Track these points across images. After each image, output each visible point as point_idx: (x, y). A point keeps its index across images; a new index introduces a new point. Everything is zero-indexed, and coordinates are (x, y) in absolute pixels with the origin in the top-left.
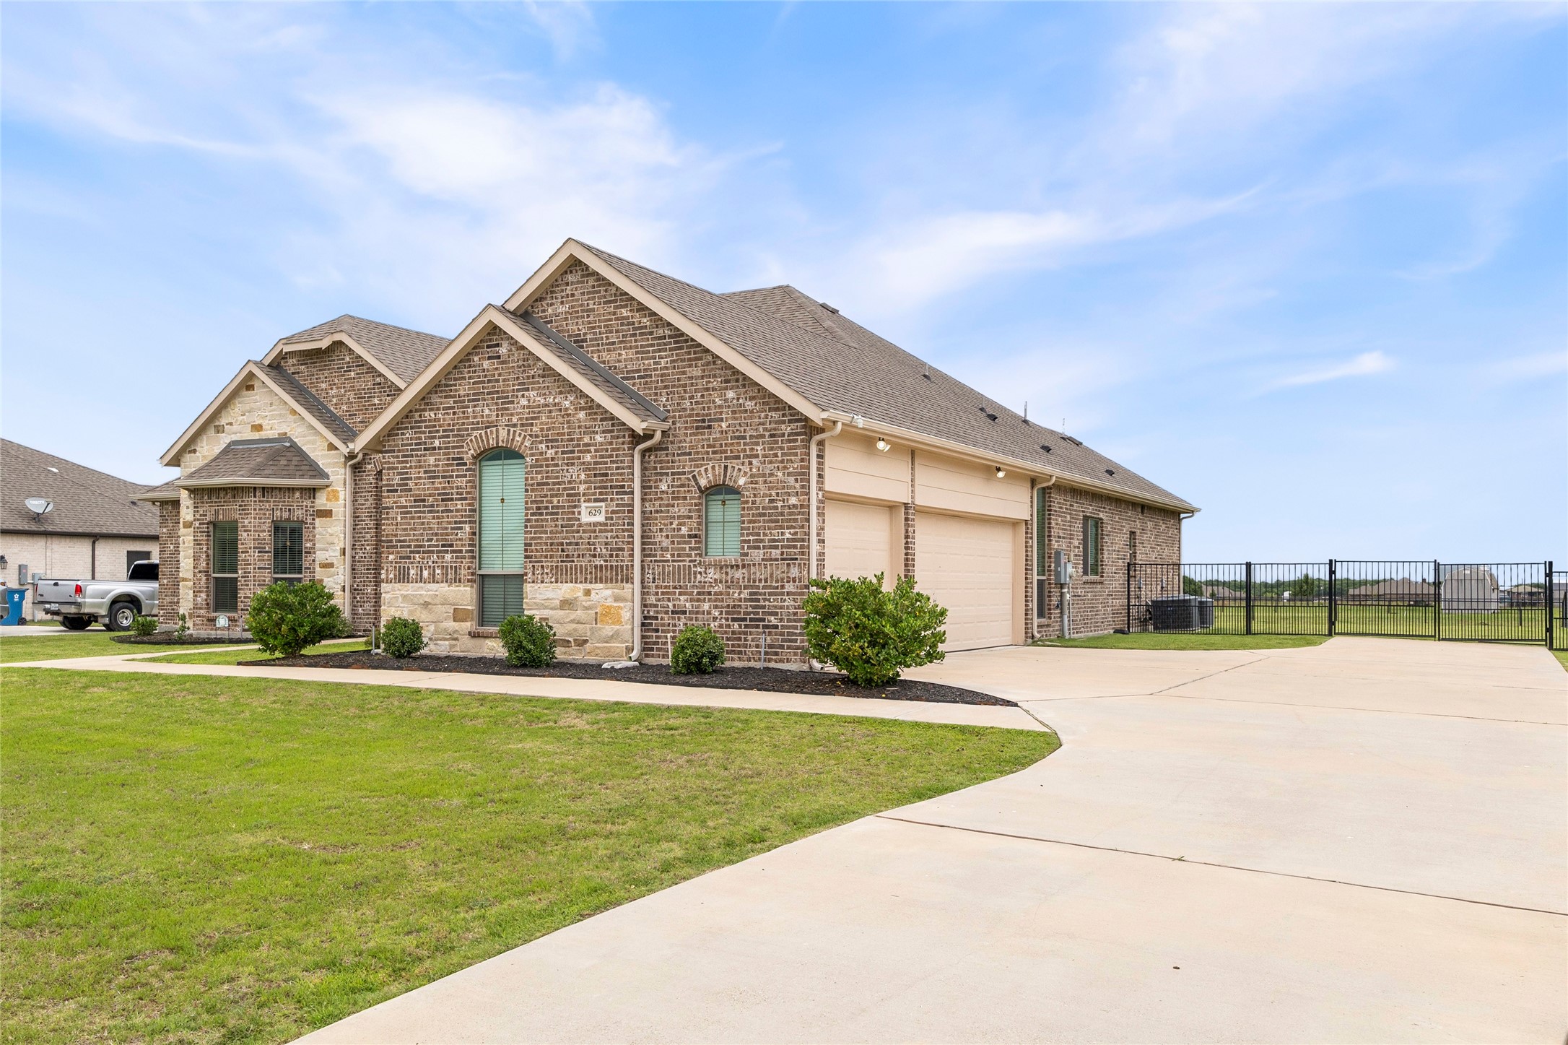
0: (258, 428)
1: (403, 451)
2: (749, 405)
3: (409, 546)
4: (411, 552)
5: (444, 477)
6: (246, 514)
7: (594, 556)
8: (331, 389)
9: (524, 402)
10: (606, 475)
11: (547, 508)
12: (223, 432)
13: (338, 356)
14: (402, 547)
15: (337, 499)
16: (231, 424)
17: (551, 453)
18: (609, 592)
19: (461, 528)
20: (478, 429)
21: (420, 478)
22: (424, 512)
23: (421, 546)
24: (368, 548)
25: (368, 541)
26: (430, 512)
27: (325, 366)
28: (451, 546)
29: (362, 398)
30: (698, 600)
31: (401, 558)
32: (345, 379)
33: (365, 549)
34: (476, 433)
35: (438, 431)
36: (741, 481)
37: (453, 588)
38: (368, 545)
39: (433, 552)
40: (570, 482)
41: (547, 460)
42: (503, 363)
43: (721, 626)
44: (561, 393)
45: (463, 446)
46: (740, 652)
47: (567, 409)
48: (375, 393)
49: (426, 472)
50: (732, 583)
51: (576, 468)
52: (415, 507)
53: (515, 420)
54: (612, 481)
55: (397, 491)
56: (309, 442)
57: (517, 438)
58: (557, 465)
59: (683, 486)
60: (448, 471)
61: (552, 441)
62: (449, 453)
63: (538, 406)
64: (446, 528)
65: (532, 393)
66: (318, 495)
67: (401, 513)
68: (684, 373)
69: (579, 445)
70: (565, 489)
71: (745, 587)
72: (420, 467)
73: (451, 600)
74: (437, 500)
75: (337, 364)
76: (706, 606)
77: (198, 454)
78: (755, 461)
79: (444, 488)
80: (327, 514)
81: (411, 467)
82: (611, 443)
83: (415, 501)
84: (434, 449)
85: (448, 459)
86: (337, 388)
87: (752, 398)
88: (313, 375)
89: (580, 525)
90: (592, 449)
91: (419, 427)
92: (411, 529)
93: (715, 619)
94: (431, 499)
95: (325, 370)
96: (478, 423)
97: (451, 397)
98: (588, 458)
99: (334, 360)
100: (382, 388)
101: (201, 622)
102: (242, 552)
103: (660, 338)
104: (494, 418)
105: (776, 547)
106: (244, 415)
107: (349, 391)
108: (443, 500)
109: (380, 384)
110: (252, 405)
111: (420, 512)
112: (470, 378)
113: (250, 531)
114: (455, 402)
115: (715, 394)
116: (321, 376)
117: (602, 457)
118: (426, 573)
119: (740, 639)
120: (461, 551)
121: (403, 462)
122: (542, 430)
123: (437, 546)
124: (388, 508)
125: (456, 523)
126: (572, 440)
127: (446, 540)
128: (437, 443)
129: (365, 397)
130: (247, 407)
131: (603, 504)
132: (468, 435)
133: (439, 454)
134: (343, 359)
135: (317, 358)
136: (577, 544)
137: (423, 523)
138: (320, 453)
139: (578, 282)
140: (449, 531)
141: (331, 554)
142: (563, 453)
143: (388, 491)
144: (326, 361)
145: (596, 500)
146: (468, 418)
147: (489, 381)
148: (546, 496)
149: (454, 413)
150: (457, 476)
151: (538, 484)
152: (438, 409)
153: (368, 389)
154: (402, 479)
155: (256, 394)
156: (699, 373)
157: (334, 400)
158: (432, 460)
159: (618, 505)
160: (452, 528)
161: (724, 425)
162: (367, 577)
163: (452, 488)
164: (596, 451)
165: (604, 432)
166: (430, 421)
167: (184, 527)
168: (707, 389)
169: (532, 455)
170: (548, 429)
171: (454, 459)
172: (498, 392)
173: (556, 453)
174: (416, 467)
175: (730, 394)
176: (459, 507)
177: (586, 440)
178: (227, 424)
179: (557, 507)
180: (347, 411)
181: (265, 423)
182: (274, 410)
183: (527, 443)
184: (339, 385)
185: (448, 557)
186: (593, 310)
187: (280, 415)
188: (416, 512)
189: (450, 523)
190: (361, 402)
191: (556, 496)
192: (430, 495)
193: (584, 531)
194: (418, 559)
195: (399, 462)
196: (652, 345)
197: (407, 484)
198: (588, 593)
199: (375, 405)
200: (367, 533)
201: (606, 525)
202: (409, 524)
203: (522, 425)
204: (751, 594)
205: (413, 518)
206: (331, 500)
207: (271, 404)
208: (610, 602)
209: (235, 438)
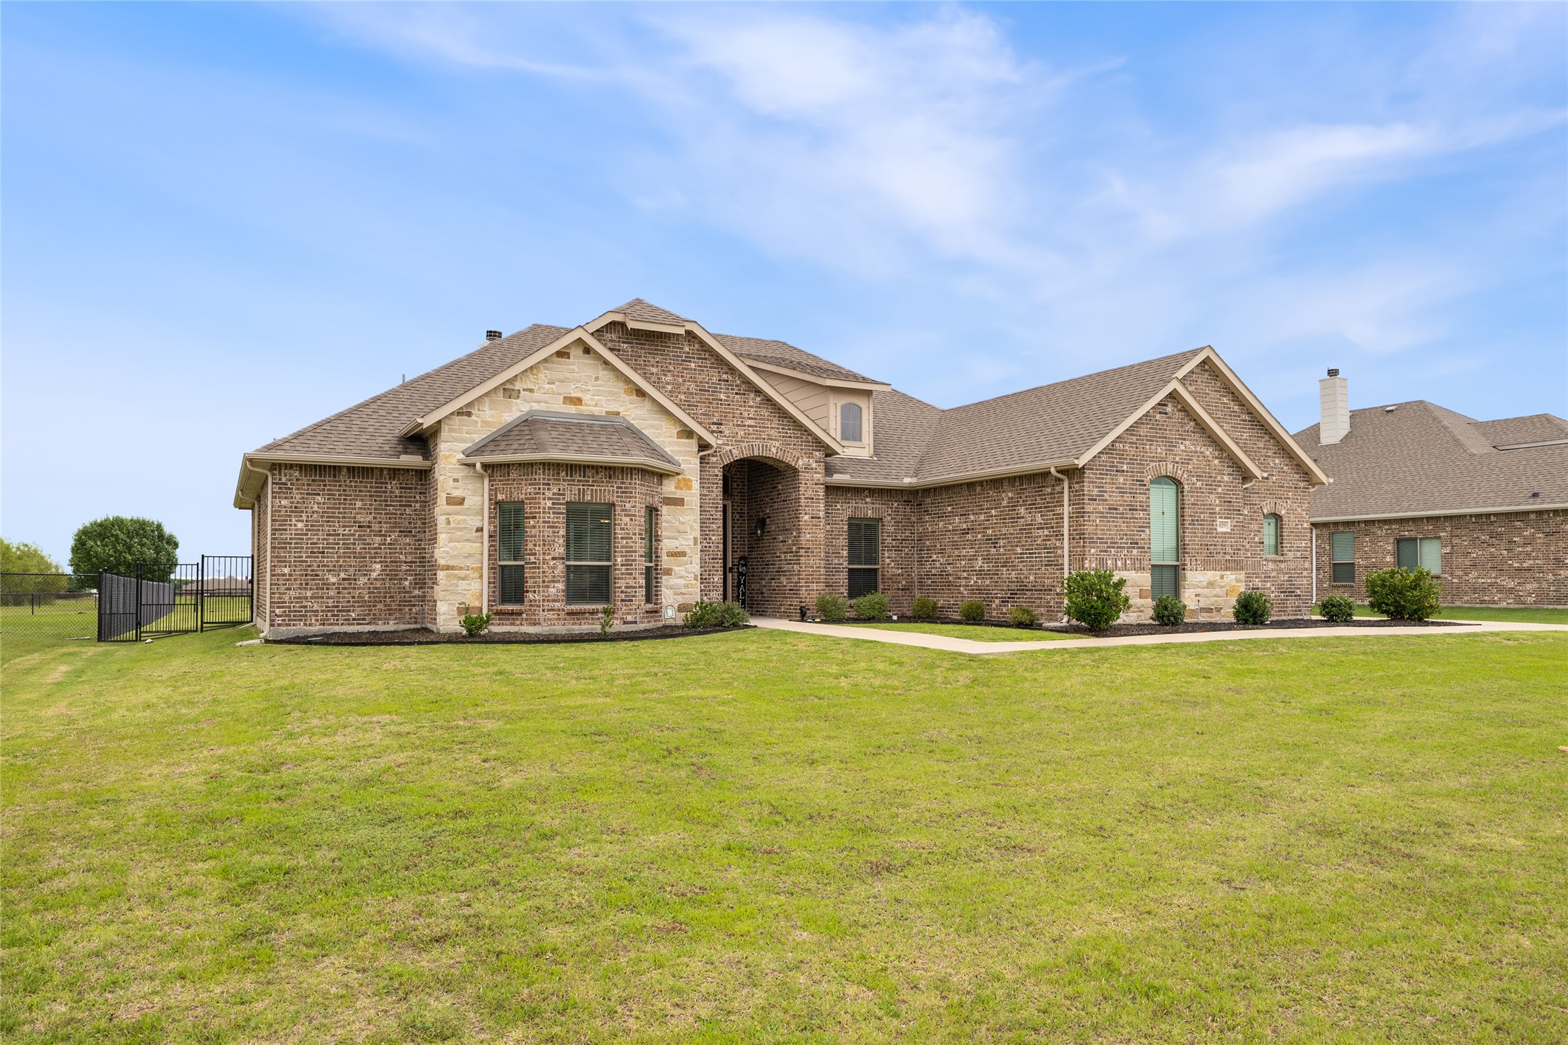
0: (578, 401)
1: (1099, 470)
2: (1286, 468)
3: (1106, 543)
4: (1108, 547)
5: (1130, 493)
6: (626, 497)
7: (1225, 553)
8: (665, 375)
9: (1182, 447)
10: (1230, 502)
11: (1197, 521)
12: (518, 397)
13: (674, 344)
14: (1100, 543)
15: (689, 488)
16: (531, 390)
17: (1199, 484)
18: (1234, 577)
19: (1143, 531)
20: (1153, 461)
21: (1113, 492)
22: (1117, 518)
23: (1115, 543)
24: (713, 538)
25: (713, 531)
26: (1122, 518)
27: (656, 350)
28: (1137, 543)
29: (705, 391)
30: (1265, 581)
31: (1100, 551)
32: (683, 369)
33: (710, 539)
34: (1152, 464)
35: (1126, 459)
36: (1283, 512)
37: (1139, 574)
38: (714, 535)
39: (1124, 548)
40: (1210, 505)
41: (1197, 488)
42: (1169, 418)
43: (1276, 596)
44: (1204, 445)
45: (1143, 473)
46: (1284, 611)
47: (1208, 457)
48: (720, 388)
49: (1117, 488)
50: (1280, 571)
51: (1214, 496)
52: (1110, 513)
53: (1177, 459)
54: (1233, 506)
55: (1096, 500)
56: (652, 426)
57: (1179, 472)
58: (1202, 493)
59: (1255, 512)
60: (1133, 489)
61: (1199, 476)
62: (1133, 476)
63: (1191, 452)
64: (1133, 531)
65: (1188, 443)
66: (665, 482)
67: (1100, 517)
68: (1255, 444)
69: (1215, 481)
70: (1208, 509)
71: (1286, 573)
72: (1113, 484)
73: (1139, 583)
74: (1126, 509)
75: (672, 352)
76: (1268, 585)
77: (474, 417)
78: (1288, 501)
79: (1131, 501)
80: (679, 502)
81: (1106, 483)
82: (1232, 482)
83: (1110, 509)
84: (1123, 471)
85: (1133, 480)
86: (673, 376)
87: (1287, 465)
88: (640, 357)
89: (1217, 533)
90: (1222, 484)
91: (1112, 454)
92: (1108, 530)
93: (1273, 592)
94: (1121, 508)
95: (657, 354)
96: (1154, 457)
97: (1133, 435)
98: (1220, 490)
99: (669, 347)
100: (729, 385)
101: (556, 617)
102: (622, 538)
103: (1243, 421)
104: (1164, 455)
105: (1299, 551)
106: (554, 383)
107: (689, 381)
108: (1130, 510)
109: (727, 381)
110: (568, 375)
111: (1114, 517)
112: (1147, 424)
113: (635, 516)
114: (1137, 440)
115: (1270, 459)
116: (652, 360)
117: (1227, 490)
118: (1119, 563)
119: (1284, 603)
120: (1144, 548)
121: (1100, 478)
122: (1194, 468)
123: (1127, 543)
124: (1089, 512)
125: (1140, 527)
126: (1211, 477)
127: (1133, 539)
128: (1125, 468)
129: (709, 391)
130: (559, 375)
131: (1229, 520)
132: (1147, 465)
133: (1126, 476)
134: (682, 348)
135: (646, 340)
136: (1215, 545)
137: (1116, 526)
138: (668, 440)
139: (1199, 374)
140: (1135, 532)
141: (683, 543)
142: (1206, 485)
143: (1089, 499)
144: (658, 346)
145: (1226, 518)
146: (1146, 452)
147: (1160, 429)
148: (1197, 512)
149: (1137, 448)
150: (1140, 493)
151: (1192, 504)
152: (1126, 443)
153: (712, 383)
154: (1099, 491)
155: (573, 364)
156: (1262, 446)
157: (669, 387)
158: (1121, 479)
159: (1237, 522)
160: (1138, 531)
161: (1274, 478)
162: (713, 567)
163: (1136, 502)
164: (1225, 486)
165: (1229, 475)
166: (1120, 450)
167: (448, 504)
168: (1266, 456)
169: (1188, 484)
170: (1198, 468)
171: (1137, 481)
172: (1165, 438)
173: (1202, 484)
174: (1110, 483)
175: (1277, 461)
176: (1141, 516)
177: (1219, 478)
178: (524, 390)
179: (1204, 521)
180: (685, 401)
181: (586, 398)
182: (599, 386)
183: (1185, 476)
184: (676, 373)
185: (1135, 551)
186: (1208, 394)
187: (610, 392)
188: (1111, 517)
189: (1135, 527)
190: (704, 395)
191: (1203, 513)
192: (1121, 505)
193: (1219, 538)
194: (1113, 553)
195: (1097, 478)
196: (1239, 424)
197: (1103, 496)
198: (1222, 577)
199: (721, 400)
200: (713, 523)
201: (1231, 534)
202: (1106, 526)
203: (1182, 463)
204: (1289, 577)
205: (1109, 521)
206: (681, 489)
207: (597, 379)
208: (1234, 583)
209: (536, 407)
